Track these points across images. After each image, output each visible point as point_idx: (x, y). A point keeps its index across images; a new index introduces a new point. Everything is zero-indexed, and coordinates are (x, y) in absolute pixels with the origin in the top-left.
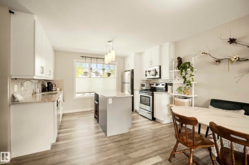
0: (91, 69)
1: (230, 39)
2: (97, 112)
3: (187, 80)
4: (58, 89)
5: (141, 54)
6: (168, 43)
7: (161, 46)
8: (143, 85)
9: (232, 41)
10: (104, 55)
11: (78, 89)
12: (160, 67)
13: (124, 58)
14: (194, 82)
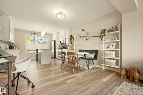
0: (35, 39)
2: (37, 58)
4: (17, 48)
5: (59, 33)
6: (67, 29)
7: (66, 30)
8: (60, 47)
9: (83, 30)
10: (41, 33)
11: (27, 49)
12: (65, 39)
13: (52, 35)
14: (74, 44)
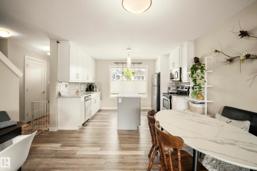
0: (123, 73)
1: (241, 32)
3: (198, 83)
4: (98, 90)
5: (168, 55)
8: (169, 88)
9: (243, 34)
12: (181, 68)
13: (155, 61)
14: (206, 86)
